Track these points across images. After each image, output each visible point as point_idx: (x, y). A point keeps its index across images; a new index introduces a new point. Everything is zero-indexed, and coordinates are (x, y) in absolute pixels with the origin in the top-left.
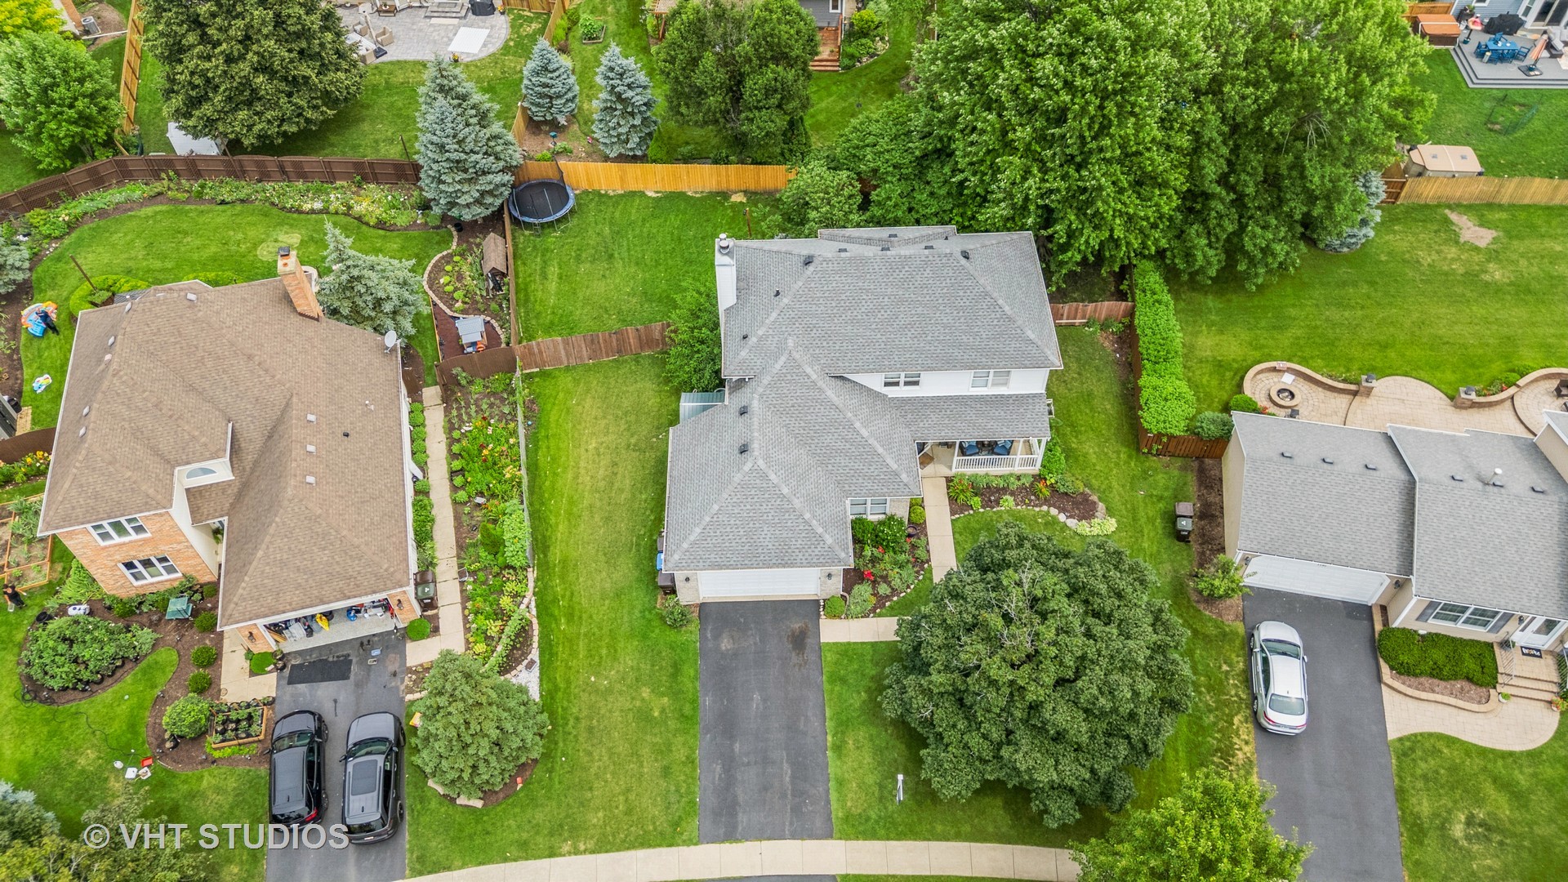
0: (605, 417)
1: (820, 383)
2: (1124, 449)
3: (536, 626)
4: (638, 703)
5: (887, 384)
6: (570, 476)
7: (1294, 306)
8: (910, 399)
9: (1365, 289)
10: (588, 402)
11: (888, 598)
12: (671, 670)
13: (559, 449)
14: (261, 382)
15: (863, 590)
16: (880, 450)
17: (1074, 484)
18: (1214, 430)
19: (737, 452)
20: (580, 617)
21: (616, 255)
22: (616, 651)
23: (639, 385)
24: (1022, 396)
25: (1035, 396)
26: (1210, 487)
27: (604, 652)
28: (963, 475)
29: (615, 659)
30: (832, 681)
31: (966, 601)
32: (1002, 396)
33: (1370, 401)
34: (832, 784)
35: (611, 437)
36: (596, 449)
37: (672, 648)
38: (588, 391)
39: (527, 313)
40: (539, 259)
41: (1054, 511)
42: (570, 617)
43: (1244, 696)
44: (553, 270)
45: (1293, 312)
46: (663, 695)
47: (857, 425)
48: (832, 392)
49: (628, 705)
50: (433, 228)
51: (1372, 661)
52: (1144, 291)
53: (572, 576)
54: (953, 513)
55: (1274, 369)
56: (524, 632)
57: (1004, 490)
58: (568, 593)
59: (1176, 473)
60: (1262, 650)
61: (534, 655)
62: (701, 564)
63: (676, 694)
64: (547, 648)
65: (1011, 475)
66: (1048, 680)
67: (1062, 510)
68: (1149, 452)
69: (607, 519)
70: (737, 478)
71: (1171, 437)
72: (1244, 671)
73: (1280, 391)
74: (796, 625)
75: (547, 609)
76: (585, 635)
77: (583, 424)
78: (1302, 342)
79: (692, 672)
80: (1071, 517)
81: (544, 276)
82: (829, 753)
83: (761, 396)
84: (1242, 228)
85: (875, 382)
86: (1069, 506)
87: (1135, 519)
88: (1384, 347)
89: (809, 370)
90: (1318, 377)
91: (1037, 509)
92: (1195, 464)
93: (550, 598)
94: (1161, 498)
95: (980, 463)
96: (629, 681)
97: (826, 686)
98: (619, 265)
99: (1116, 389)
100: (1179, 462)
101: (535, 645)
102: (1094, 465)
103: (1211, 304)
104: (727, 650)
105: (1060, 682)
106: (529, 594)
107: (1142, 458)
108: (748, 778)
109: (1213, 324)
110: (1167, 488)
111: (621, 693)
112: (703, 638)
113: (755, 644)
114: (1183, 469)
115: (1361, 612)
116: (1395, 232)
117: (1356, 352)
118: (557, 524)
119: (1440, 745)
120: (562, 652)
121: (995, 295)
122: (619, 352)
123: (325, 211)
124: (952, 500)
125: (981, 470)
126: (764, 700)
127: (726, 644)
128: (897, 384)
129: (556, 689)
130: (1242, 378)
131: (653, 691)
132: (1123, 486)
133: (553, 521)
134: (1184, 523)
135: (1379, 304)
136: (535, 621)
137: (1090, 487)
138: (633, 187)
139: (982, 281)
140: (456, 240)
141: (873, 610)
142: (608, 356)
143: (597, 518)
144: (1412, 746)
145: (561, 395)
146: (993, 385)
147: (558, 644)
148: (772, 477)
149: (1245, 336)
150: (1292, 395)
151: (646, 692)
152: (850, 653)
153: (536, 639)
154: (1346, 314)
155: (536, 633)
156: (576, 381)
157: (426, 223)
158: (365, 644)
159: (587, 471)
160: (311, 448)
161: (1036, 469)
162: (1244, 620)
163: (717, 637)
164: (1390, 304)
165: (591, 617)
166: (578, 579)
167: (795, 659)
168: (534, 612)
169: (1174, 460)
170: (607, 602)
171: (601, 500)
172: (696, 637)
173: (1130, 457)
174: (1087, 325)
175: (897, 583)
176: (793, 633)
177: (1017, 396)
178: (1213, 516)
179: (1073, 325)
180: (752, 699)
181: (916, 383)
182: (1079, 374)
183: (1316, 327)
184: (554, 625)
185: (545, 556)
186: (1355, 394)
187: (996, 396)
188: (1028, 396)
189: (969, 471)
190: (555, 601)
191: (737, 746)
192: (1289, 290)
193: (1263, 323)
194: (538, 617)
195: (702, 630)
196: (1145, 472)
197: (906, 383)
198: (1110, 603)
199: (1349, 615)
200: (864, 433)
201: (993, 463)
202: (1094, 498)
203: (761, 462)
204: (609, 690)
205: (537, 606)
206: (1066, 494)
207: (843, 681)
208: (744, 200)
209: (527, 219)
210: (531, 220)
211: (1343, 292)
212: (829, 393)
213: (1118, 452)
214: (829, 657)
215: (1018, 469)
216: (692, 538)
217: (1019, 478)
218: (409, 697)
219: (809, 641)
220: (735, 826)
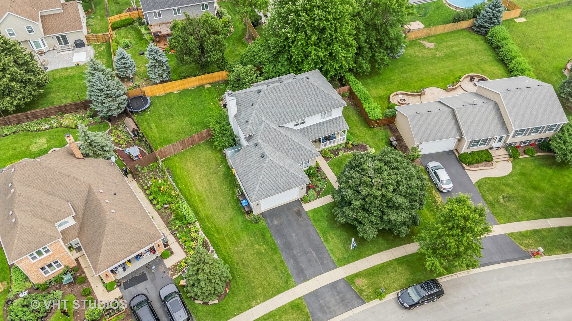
0: (197, 167)
1: (278, 129)
2: (366, 129)
3: (207, 240)
4: (256, 251)
5: (295, 125)
6: (194, 189)
7: (392, 76)
8: (303, 128)
9: (408, 67)
10: (188, 164)
11: (320, 191)
12: (262, 237)
13: (186, 182)
14: (76, 184)
15: (311, 191)
16: (303, 145)
17: (358, 142)
18: (391, 114)
19: (260, 158)
20: (222, 231)
21: (174, 114)
22: (240, 237)
23: (204, 153)
24: (336, 118)
25: (339, 117)
26: (395, 132)
27: (236, 239)
28: (324, 149)
29: (241, 240)
30: (315, 221)
31: (354, 178)
32: (330, 120)
33: (425, 96)
34: (329, 252)
35: (203, 172)
36: (199, 177)
37: (258, 230)
38: (187, 160)
40: (145, 123)
42: (218, 232)
43: (432, 185)
44: (153, 125)
45: (393, 78)
46: (263, 245)
47: (293, 139)
48: (282, 131)
49: (253, 252)
50: (99, 123)
51: (460, 165)
52: (351, 82)
53: (212, 220)
54: (327, 161)
55: (396, 95)
56: (204, 243)
57: (338, 150)
58: (213, 226)
59: (383, 131)
60: (433, 170)
61: (212, 248)
62: (263, 197)
63: (267, 243)
64: (214, 245)
65: (338, 145)
66: (391, 190)
67: (358, 150)
68: (374, 127)
69: (215, 198)
70: (265, 165)
71: (379, 120)
72: (429, 179)
73: (401, 100)
74: (296, 209)
75: (208, 233)
76: (226, 236)
77: (191, 171)
78: (399, 85)
79: (269, 235)
80: (361, 151)
81: (150, 128)
82: (324, 243)
83: (260, 138)
84: (374, 55)
85: (291, 125)
86: (359, 148)
87: (379, 147)
88: (421, 81)
89: (272, 126)
90: (409, 93)
91: (350, 152)
92: (388, 127)
93: (207, 229)
94: (383, 139)
95: (328, 144)
96: (249, 245)
97: (314, 224)
98: (176, 117)
99: (355, 112)
100: (383, 128)
101: (210, 245)
102: (360, 135)
103: (369, 82)
104: (277, 224)
105: (394, 190)
106: (200, 230)
107: (372, 129)
108: (303, 260)
109: (373, 86)
110: (383, 136)
111: (248, 249)
112: (268, 223)
113: (285, 219)
114: (385, 129)
115: (451, 153)
116: (408, 50)
117: (415, 84)
118: (198, 205)
119: (487, 180)
120: (221, 244)
121: (320, 88)
122: (192, 144)
123: (52, 127)
124: (325, 157)
125: (329, 146)
126: (297, 235)
127: (276, 222)
128: (298, 124)
129: (225, 256)
130: (389, 100)
131: (259, 245)
132: (371, 139)
133: (196, 205)
134: (394, 143)
135: (414, 70)
136: (206, 238)
137: (362, 142)
138: (168, 91)
139: (315, 84)
140: (110, 124)
141: (317, 197)
142: (188, 147)
143: (211, 199)
144: (481, 183)
145: (177, 164)
146: (327, 117)
147: (218, 242)
148: (276, 162)
149: (383, 87)
150: (405, 100)
151: (257, 246)
152: (316, 212)
153: (209, 243)
154: (407, 75)
155: (208, 241)
156: (181, 158)
157: (96, 122)
158: (148, 266)
159: (200, 185)
160: (107, 201)
161: (345, 141)
162: (422, 165)
163: (272, 221)
164: (417, 69)
165: (225, 230)
166: (214, 220)
167: (300, 219)
168: (204, 235)
169: (381, 127)
170: (229, 224)
171: (210, 193)
172: (265, 224)
173: (368, 130)
175: (320, 186)
176: (296, 212)
177: (334, 118)
178: (400, 139)
180: (292, 236)
181: (304, 123)
183: (401, 80)
184: (213, 237)
185: (199, 217)
186: (420, 95)
187: (328, 120)
189: (326, 147)
190: (210, 229)
191: (294, 252)
192: (389, 72)
193: (386, 83)
194: (206, 237)
195: (266, 221)
196: (374, 133)
197: (301, 123)
198: (396, 164)
199: (448, 154)
200: (297, 141)
201: (331, 143)
202: (365, 144)
203: (271, 158)
204: (244, 250)
205: (204, 233)
206: (357, 145)
207: (318, 220)
208: (210, 86)
209: (135, 111)
210: (137, 110)
211: (403, 69)
212: (281, 131)
213: (364, 130)
214: (310, 215)
215: (340, 142)
216: (257, 189)
217: (341, 145)
218: (174, 277)
219: (302, 212)
220: (305, 276)
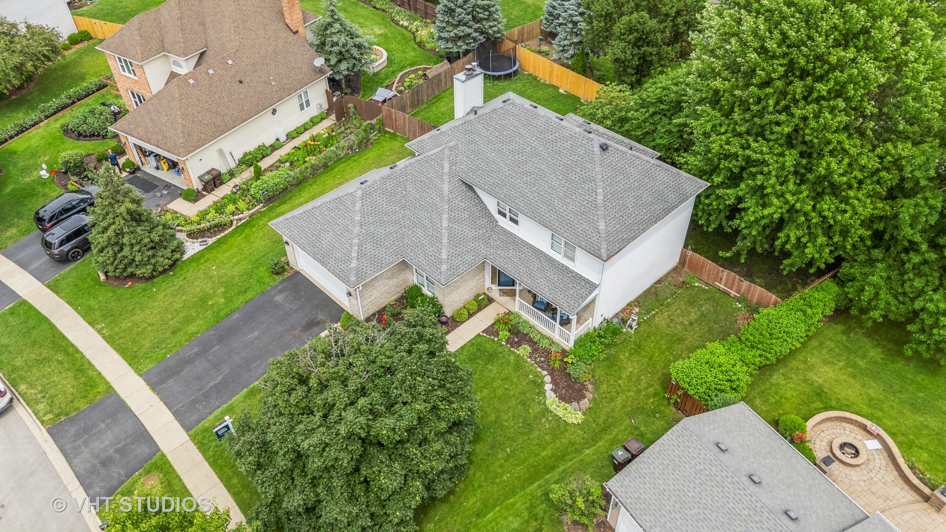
1: (445, 177)
2: (657, 387)
3: (231, 229)
4: (211, 292)
5: (500, 213)
8: (509, 233)
12: (243, 290)
13: (351, 168)
16: (445, 241)
17: (587, 375)
19: (360, 183)
20: (250, 240)
22: (238, 264)
24: (580, 277)
25: (587, 281)
27: (235, 260)
28: (519, 316)
32: (567, 268)
37: (258, 280)
38: (401, 153)
39: (425, 109)
41: (548, 379)
42: (247, 237)
46: (225, 297)
47: (445, 216)
48: (448, 186)
49: (207, 289)
54: (484, 331)
55: (864, 428)
56: (221, 227)
57: (532, 343)
58: (261, 227)
61: (211, 241)
62: (287, 232)
63: (229, 301)
64: (220, 241)
65: (550, 339)
67: (554, 382)
68: (669, 399)
70: (342, 194)
71: (687, 394)
73: (843, 446)
74: (320, 317)
75: (245, 226)
76: (240, 248)
78: (926, 431)
80: (554, 391)
82: (245, 390)
83: (410, 165)
85: (491, 204)
86: (562, 384)
87: (604, 430)
89: (446, 165)
90: (903, 464)
91: (539, 369)
93: (252, 223)
95: (539, 318)
96: (223, 280)
101: (218, 237)
102: (620, 378)
103: (871, 354)
104: (276, 301)
106: (247, 213)
108: (201, 366)
109: (855, 365)
110: (654, 433)
111: (213, 282)
112: (275, 287)
113: (292, 309)
120: (223, 248)
121: (600, 184)
123: (406, 27)
124: (495, 324)
125: (533, 321)
126: (257, 338)
127: (279, 298)
128: (504, 215)
129: (199, 259)
130: (824, 410)
131: (224, 292)
132: (624, 406)
134: (620, 453)
136: (234, 227)
137: (596, 386)
138: (555, 83)
139: (599, 169)
145: (387, 148)
146: (564, 255)
147: (227, 244)
149: (874, 392)
150: (857, 453)
151: (221, 290)
153: (223, 234)
155: (227, 232)
156: (402, 147)
157: (440, 53)
158: (168, 186)
160: (211, 72)
161: (567, 345)
163: (281, 291)
167: (297, 331)
168: (240, 224)
172: (273, 284)
173: (656, 394)
174: (738, 300)
176: (315, 318)
177: (577, 274)
179: (728, 294)
180: (253, 332)
181: (516, 222)
182: (691, 324)
184: (236, 235)
185: (278, 206)
186: (926, 499)
187: (563, 266)
188: (585, 279)
189: (526, 317)
190: (253, 226)
191: (216, 348)
193: (905, 396)
194: (237, 226)
195: (281, 283)
196: (654, 412)
197: (510, 219)
200: (445, 224)
201: (541, 319)
202: (589, 394)
203: (359, 192)
204: (211, 278)
205: (244, 223)
206: (570, 376)
212: (446, 185)
213: (651, 386)
215: (556, 337)
216: (295, 214)
217: (552, 343)
219: (316, 329)
220: (162, 381)
